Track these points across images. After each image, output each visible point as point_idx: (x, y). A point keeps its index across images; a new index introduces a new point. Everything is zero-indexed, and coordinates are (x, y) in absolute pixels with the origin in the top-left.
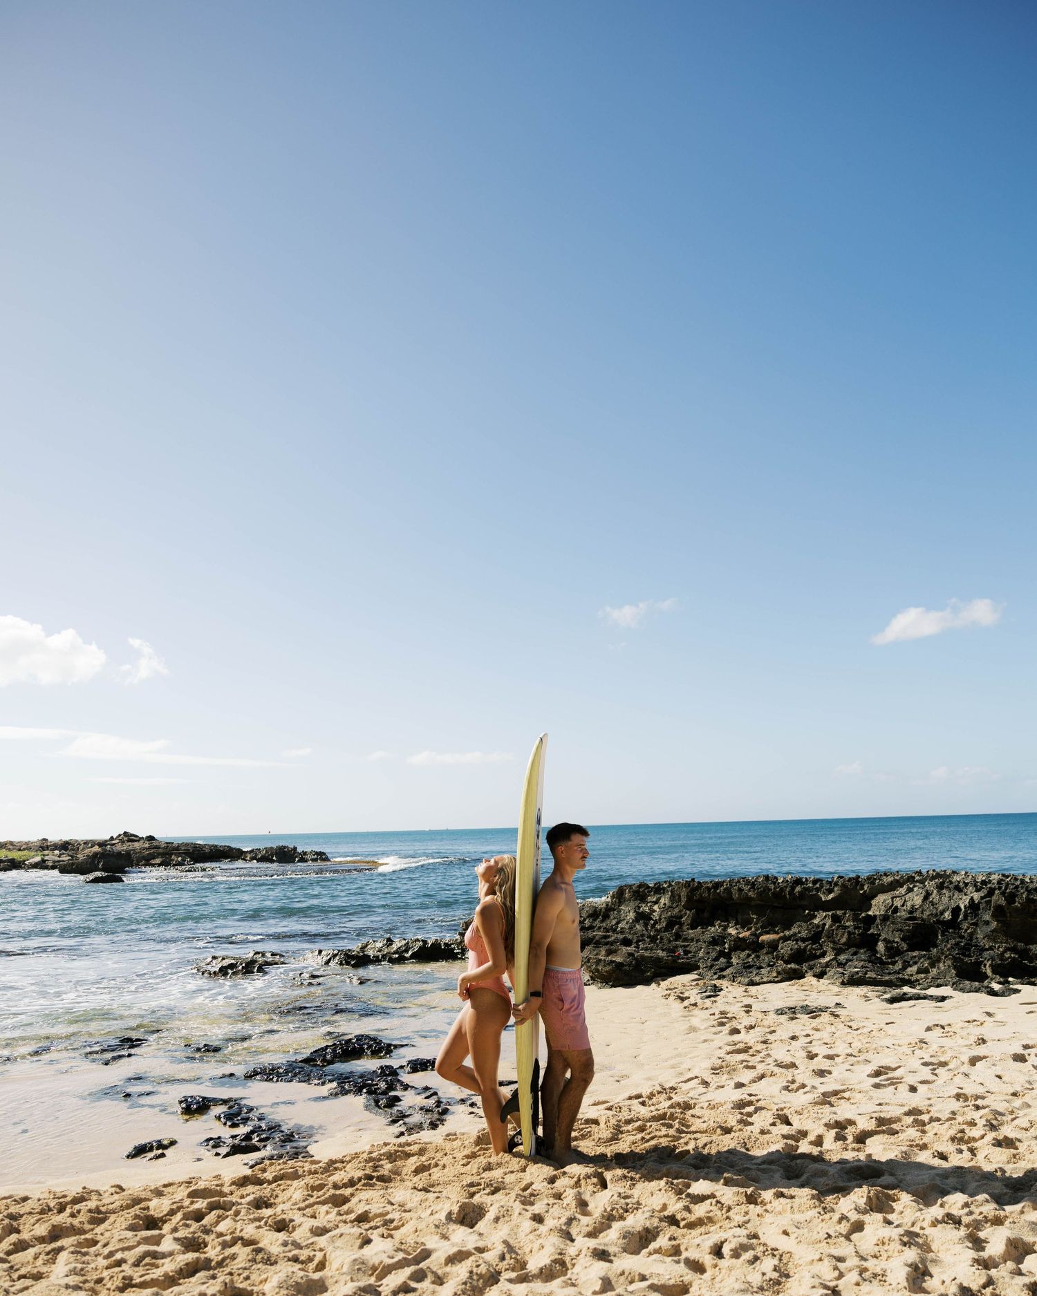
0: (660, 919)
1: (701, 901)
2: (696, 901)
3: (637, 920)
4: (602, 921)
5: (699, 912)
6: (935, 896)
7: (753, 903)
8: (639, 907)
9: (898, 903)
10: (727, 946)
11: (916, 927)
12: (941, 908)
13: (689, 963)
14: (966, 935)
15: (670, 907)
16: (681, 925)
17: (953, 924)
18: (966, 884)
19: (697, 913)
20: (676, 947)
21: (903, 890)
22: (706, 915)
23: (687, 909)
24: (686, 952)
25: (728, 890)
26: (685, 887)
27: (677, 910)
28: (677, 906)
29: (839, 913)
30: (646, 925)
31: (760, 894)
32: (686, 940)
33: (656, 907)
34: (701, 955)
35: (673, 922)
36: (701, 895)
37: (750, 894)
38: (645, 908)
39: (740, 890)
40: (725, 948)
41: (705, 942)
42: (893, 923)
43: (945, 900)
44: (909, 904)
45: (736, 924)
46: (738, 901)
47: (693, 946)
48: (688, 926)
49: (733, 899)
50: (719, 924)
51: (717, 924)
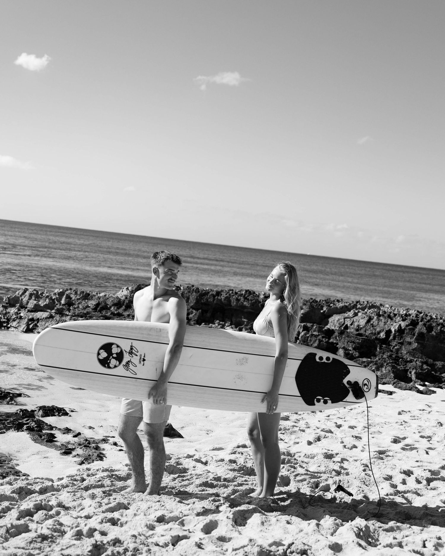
1: (207, 304)
2: (202, 304)
4: (125, 310)
5: (204, 312)
6: (375, 321)
7: (246, 310)
9: (348, 322)
11: (364, 341)
12: (378, 329)
14: (394, 350)
17: (386, 341)
18: (395, 315)
19: (202, 313)
21: (351, 314)
22: (209, 315)
25: (228, 299)
26: (196, 292)
29: (309, 325)
31: (252, 304)
36: (207, 300)
37: (245, 303)
39: (238, 300)
42: (348, 337)
43: (382, 324)
44: (356, 324)
45: (231, 324)
46: (235, 308)
48: (194, 321)
49: (231, 306)
50: (219, 322)
51: (217, 322)
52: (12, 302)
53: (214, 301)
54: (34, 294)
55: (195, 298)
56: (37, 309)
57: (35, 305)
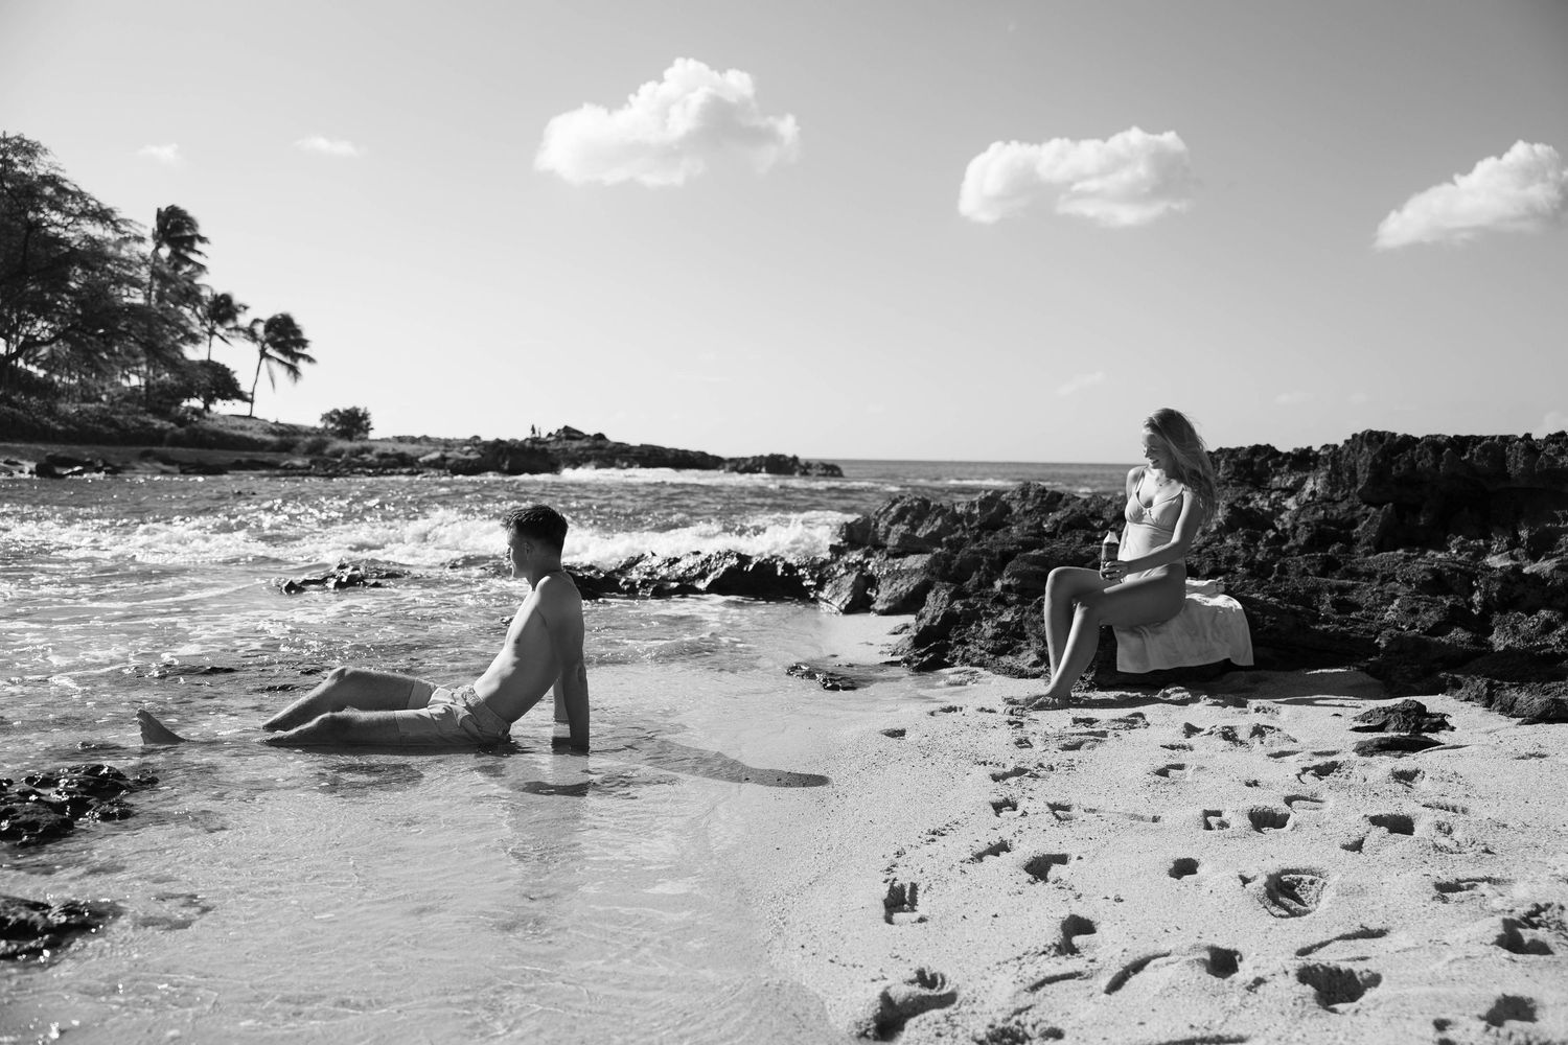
0: (1295, 528)
1: (1413, 480)
2: (1398, 481)
3: (1229, 527)
5: (1404, 509)
8: (1247, 501)
10: (1477, 597)
13: (1344, 636)
15: (1325, 499)
16: (1350, 542)
19: (1400, 515)
20: (1316, 591)
22: (1425, 519)
23: (1370, 504)
24: (1343, 606)
26: (1369, 443)
27: (1343, 507)
28: (1346, 497)
30: (1252, 539)
32: (1352, 573)
33: (1290, 503)
34: (1389, 616)
35: (1328, 535)
36: (1412, 463)
38: (1261, 502)
40: (1471, 605)
41: (1408, 583)
45: (1513, 545)
46: (1524, 483)
47: (1366, 594)
48: (1368, 544)
49: (1507, 477)
50: (1462, 542)
51: (1454, 541)
52: (858, 536)
53: (1436, 466)
54: (912, 508)
55: (1369, 462)
56: (907, 547)
57: (904, 537)
